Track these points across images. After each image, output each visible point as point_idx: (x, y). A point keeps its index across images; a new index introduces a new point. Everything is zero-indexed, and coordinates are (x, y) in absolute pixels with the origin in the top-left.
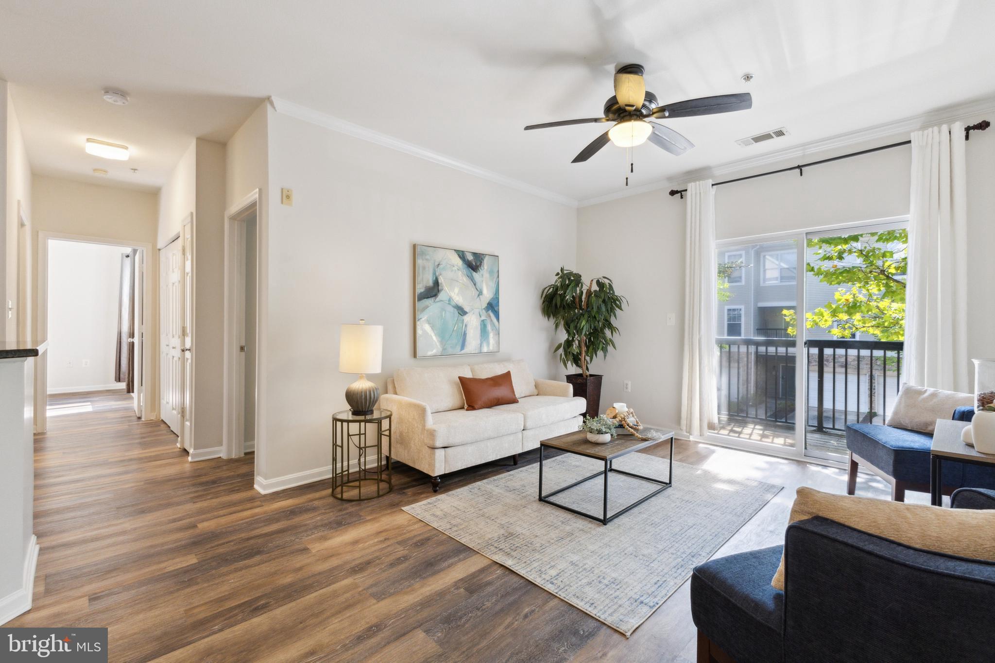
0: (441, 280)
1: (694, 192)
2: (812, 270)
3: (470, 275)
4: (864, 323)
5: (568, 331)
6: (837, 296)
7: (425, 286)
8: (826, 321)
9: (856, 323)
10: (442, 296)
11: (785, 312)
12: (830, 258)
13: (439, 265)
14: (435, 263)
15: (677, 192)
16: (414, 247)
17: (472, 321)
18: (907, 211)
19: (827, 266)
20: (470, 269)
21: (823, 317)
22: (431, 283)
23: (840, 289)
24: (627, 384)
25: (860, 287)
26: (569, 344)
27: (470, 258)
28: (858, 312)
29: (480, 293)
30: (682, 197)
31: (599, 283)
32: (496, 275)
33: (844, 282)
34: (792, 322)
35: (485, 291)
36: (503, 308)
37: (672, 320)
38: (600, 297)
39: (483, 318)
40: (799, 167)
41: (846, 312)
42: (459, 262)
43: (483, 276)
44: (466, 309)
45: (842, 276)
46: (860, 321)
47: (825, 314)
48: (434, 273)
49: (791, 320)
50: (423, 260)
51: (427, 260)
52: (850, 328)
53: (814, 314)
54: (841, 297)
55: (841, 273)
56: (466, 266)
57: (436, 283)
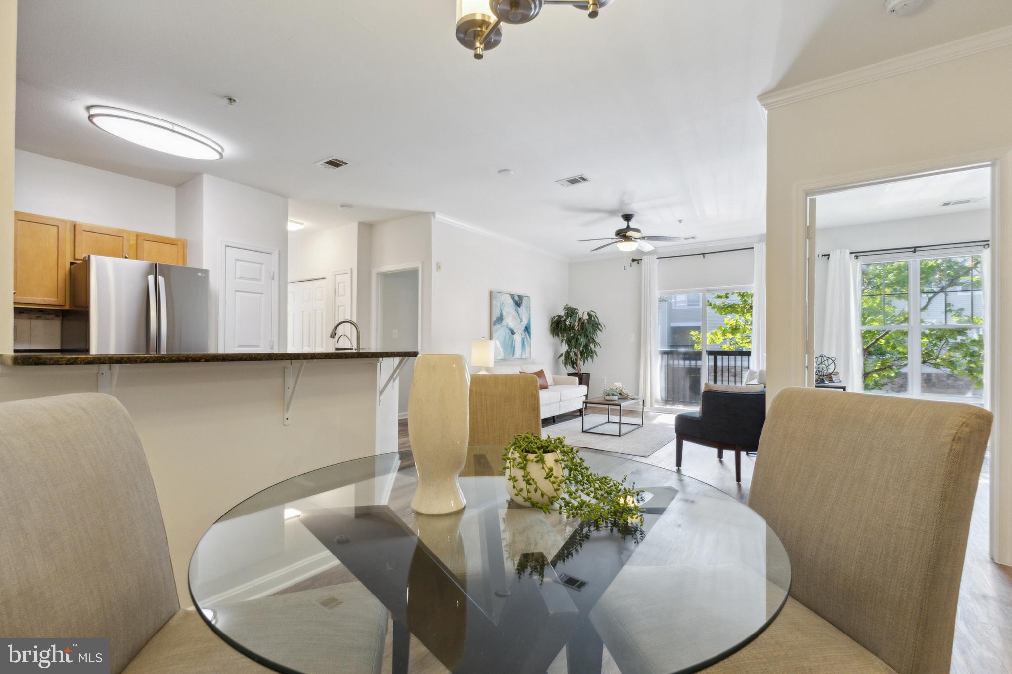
0: (504, 313)
1: (646, 262)
2: (710, 305)
3: (516, 309)
4: (742, 340)
5: (569, 345)
6: (726, 321)
7: (496, 317)
8: (719, 339)
9: (737, 340)
10: (504, 323)
11: (692, 333)
12: (720, 297)
13: (502, 303)
14: (500, 302)
15: (636, 260)
16: (491, 293)
17: (518, 338)
18: (752, 283)
19: (719, 302)
20: (517, 306)
21: (717, 336)
22: (499, 315)
23: (728, 317)
24: (604, 379)
25: (740, 315)
26: (568, 353)
27: (517, 298)
28: (738, 333)
29: (522, 321)
30: (638, 263)
31: (590, 315)
32: (529, 308)
33: (729, 313)
34: (697, 340)
35: (524, 320)
36: (533, 330)
37: (633, 338)
38: (591, 324)
39: (523, 337)
40: (703, 254)
41: (730, 333)
42: (511, 301)
43: (522, 309)
44: (515, 331)
45: (728, 309)
46: (739, 339)
47: (719, 334)
48: (501, 309)
49: (696, 339)
50: (495, 301)
51: (497, 301)
52: (734, 344)
53: (712, 334)
54: (728, 322)
55: (727, 307)
56: (515, 304)
57: (501, 315)
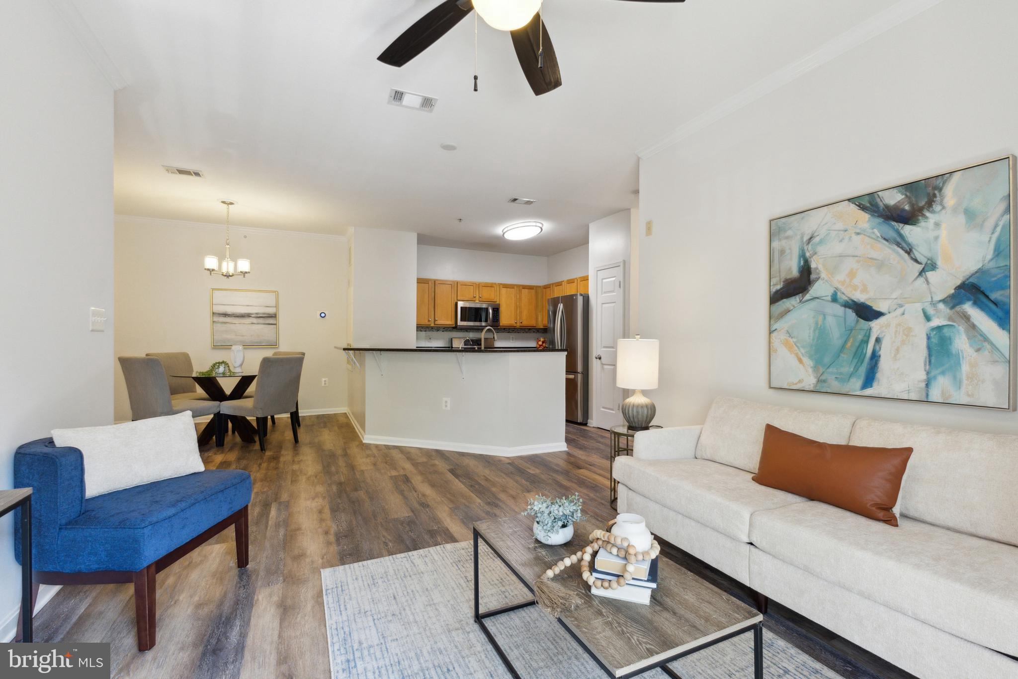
0: (816, 263)
3: (891, 234)
7: (783, 280)
10: (818, 289)
13: (811, 238)
14: (802, 238)
16: (772, 224)
20: (894, 223)
27: (890, 200)
39: (939, 322)
42: (862, 219)
50: (780, 240)
51: (787, 238)
56: (880, 220)
57: (806, 270)
